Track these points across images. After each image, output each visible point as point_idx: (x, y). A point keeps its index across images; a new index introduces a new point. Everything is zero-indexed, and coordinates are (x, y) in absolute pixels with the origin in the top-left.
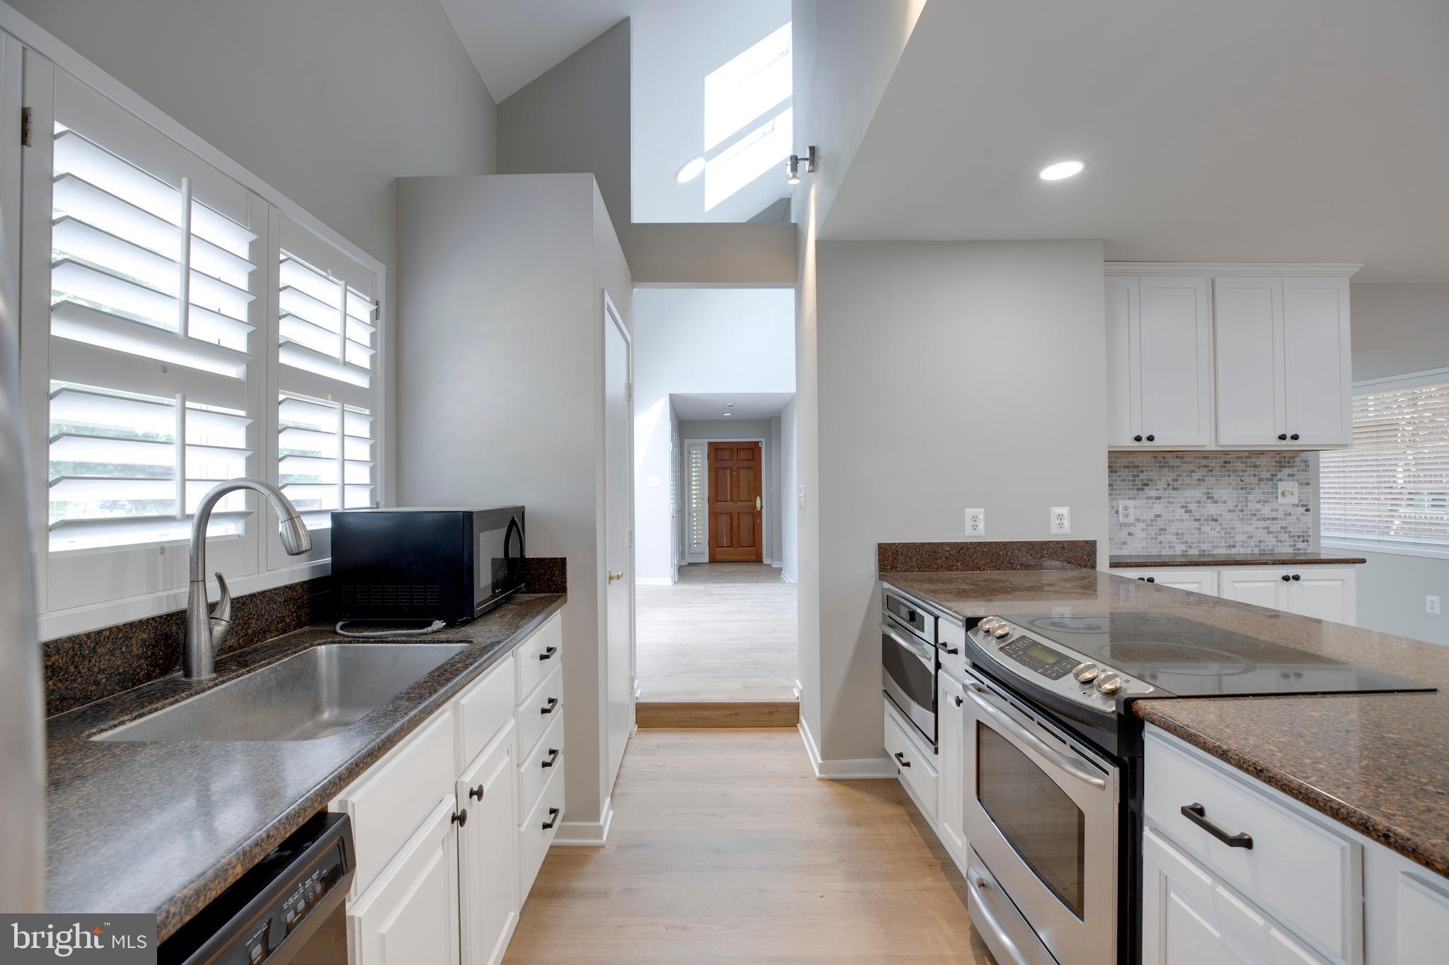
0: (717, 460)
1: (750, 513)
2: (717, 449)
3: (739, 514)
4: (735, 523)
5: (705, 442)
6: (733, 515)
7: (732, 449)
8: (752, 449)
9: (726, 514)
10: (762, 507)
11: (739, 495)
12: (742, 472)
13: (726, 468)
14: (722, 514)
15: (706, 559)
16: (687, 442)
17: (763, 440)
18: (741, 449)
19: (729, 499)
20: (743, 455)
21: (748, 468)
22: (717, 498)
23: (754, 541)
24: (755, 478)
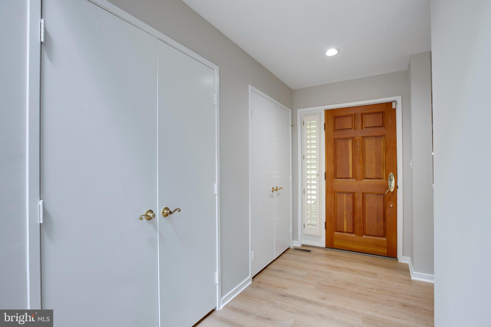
0: (335, 130)
1: (380, 194)
2: (335, 117)
3: (363, 194)
4: (359, 204)
5: (321, 110)
6: (356, 196)
7: (354, 115)
8: (383, 113)
9: (347, 193)
10: (396, 187)
11: (364, 171)
12: (369, 143)
13: (347, 139)
14: (342, 193)
15: (322, 243)
16: (299, 111)
17: (399, 99)
18: (366, 114)
19: (351, 175)
20: (369, 121)
21: (376, 137)
22: (335, 174)
23: (385, 229)
24: (386, 150)
